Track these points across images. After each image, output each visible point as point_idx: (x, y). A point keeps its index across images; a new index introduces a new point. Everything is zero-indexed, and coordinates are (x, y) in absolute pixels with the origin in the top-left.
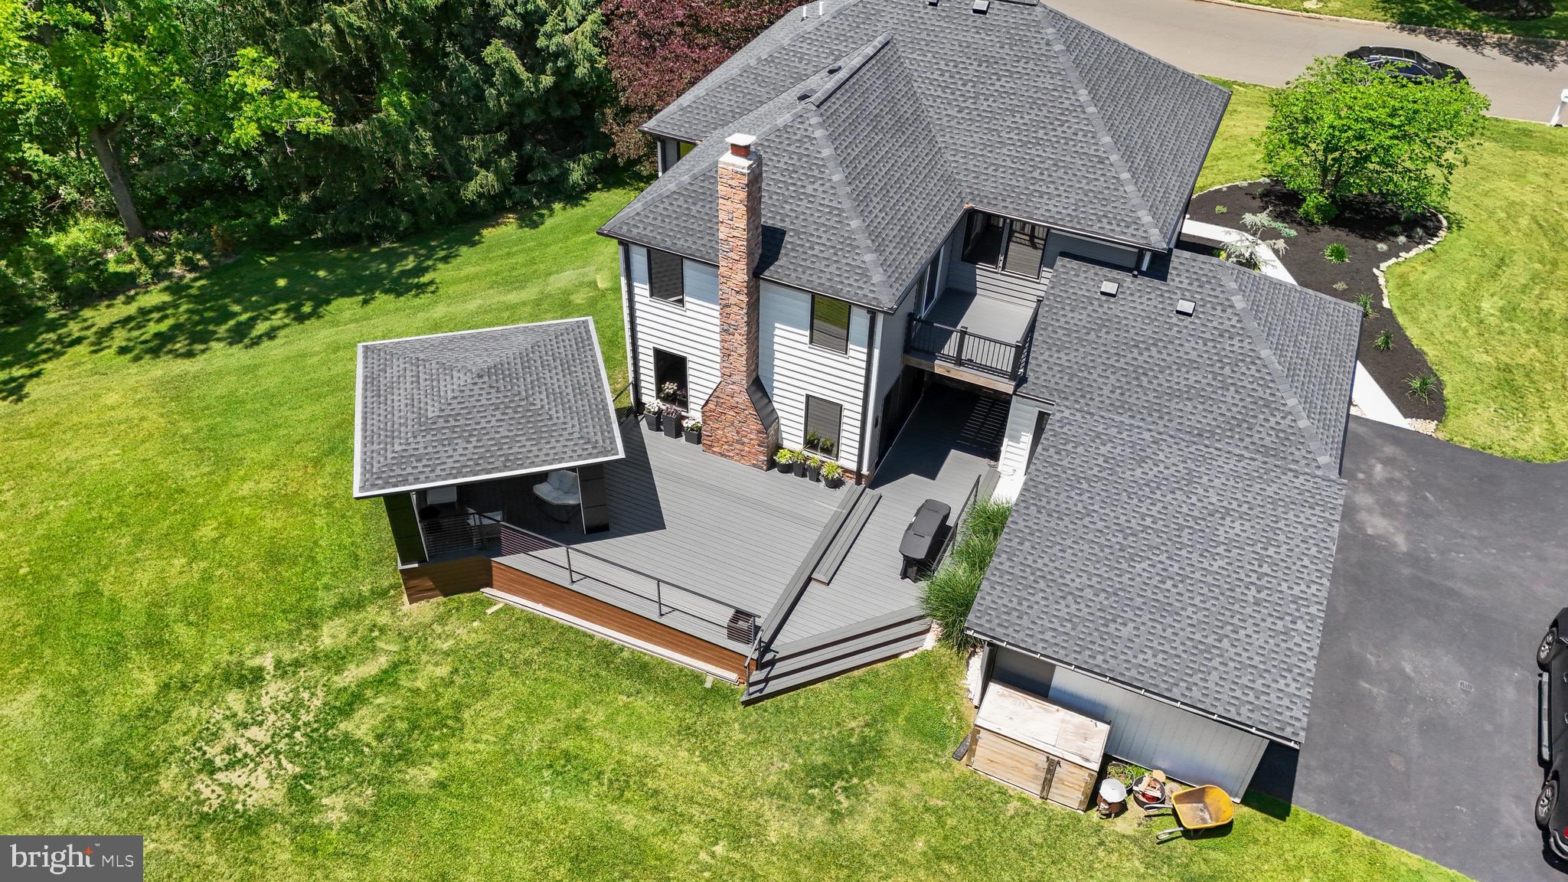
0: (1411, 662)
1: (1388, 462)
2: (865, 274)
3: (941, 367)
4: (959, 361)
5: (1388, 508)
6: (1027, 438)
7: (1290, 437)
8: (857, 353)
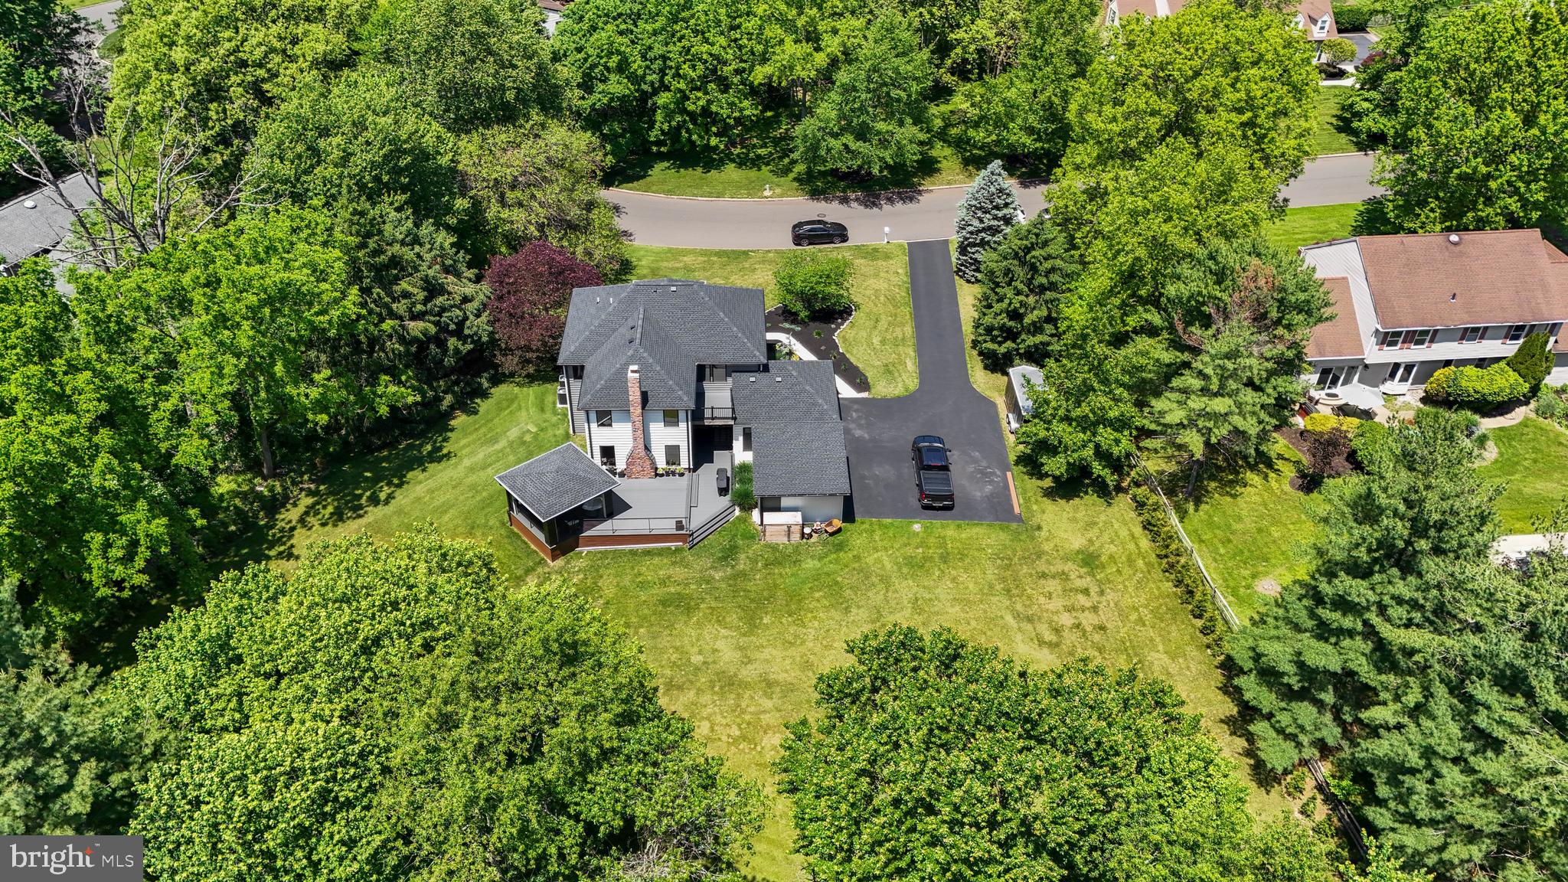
0: (877, 471)
1: (856, 411)
2: (681, 399)
3: (707, 423)
4: (713, 418)
5: (860, 427)
6: (741, 438)
7: (822, 413)
8: (683, 425)
